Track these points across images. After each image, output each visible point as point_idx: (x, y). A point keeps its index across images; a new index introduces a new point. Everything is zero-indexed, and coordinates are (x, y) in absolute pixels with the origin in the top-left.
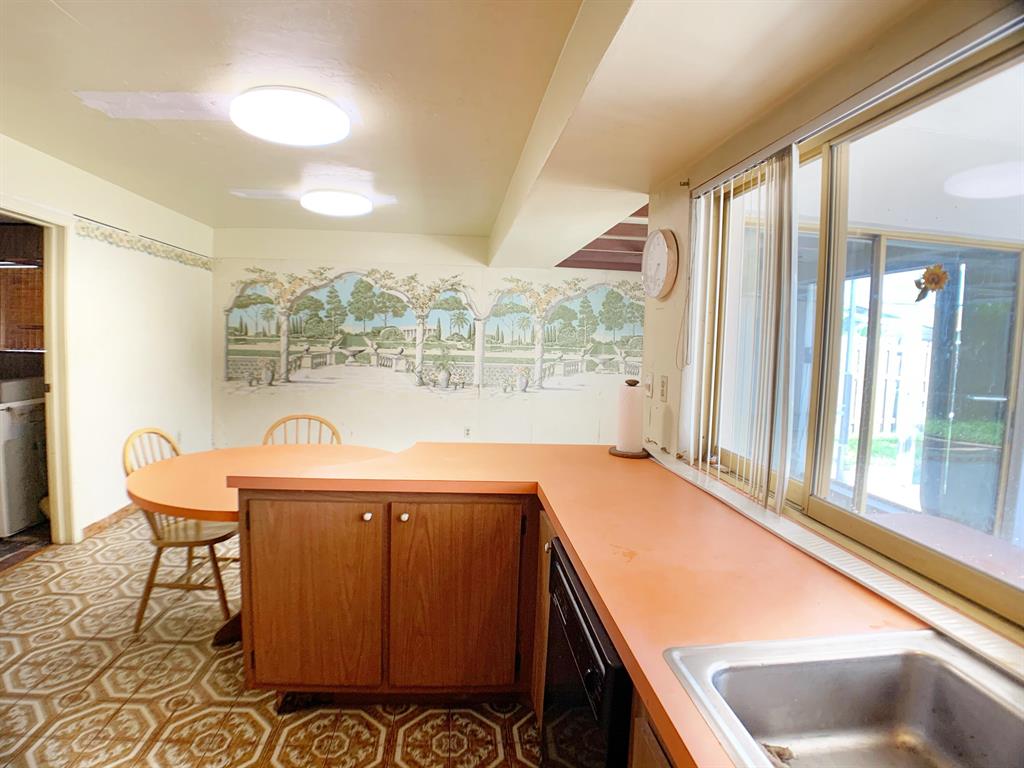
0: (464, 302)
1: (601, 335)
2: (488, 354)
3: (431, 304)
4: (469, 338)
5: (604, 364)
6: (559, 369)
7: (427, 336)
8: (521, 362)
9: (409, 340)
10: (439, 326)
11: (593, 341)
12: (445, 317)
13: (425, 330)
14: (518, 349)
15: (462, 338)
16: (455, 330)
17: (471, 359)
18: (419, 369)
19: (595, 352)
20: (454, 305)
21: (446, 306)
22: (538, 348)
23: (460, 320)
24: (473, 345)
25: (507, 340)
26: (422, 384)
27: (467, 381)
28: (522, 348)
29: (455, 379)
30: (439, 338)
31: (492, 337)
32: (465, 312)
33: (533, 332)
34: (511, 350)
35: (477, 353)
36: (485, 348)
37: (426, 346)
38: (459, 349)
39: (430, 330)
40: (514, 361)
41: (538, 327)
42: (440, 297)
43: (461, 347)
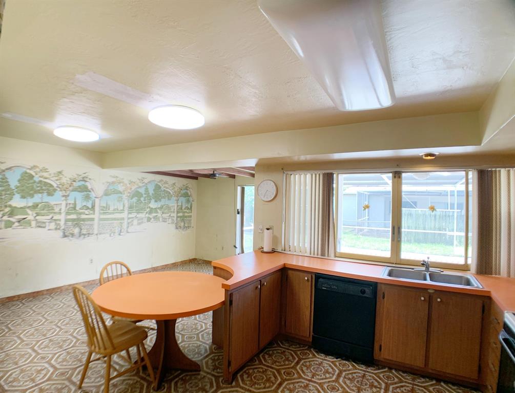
0: (89, 188)
1: (153, 205)
2: (102, 216)
3: (71, 188)
4: (92, 208)
5: (154, 218)
6: (135, 222)
7: (68, 207)
8: (118, 219)
9: (57, 210)
10: (75, 202)
11: (150, 207)
12: (79, 196)
13: (67, 204)
14: (117, 213)
15: (88, 208)
16: (84, 204)
17: (93, 219)
18: (63, 228)
19: (150, 213)
20: (84, 189)
21: (79, 190)
22: (126, 212)
23: (87, 198)
24: (94, 211)
25: (112, 209)
26: (65, 236)
27: (91, 232)
28: (119, 213)
29: (84, 232)
30: (74, 208)
31: (104, 207)
32: (90, 193)
33: (124, 204)
34: (113, 213)
35: (96, 216)
36: (100, 213)
37: (68, 213)
39: (70, 204)
40: (115, 219)
41: (126, 202)
42: (76, 184)
43: (87, 213)
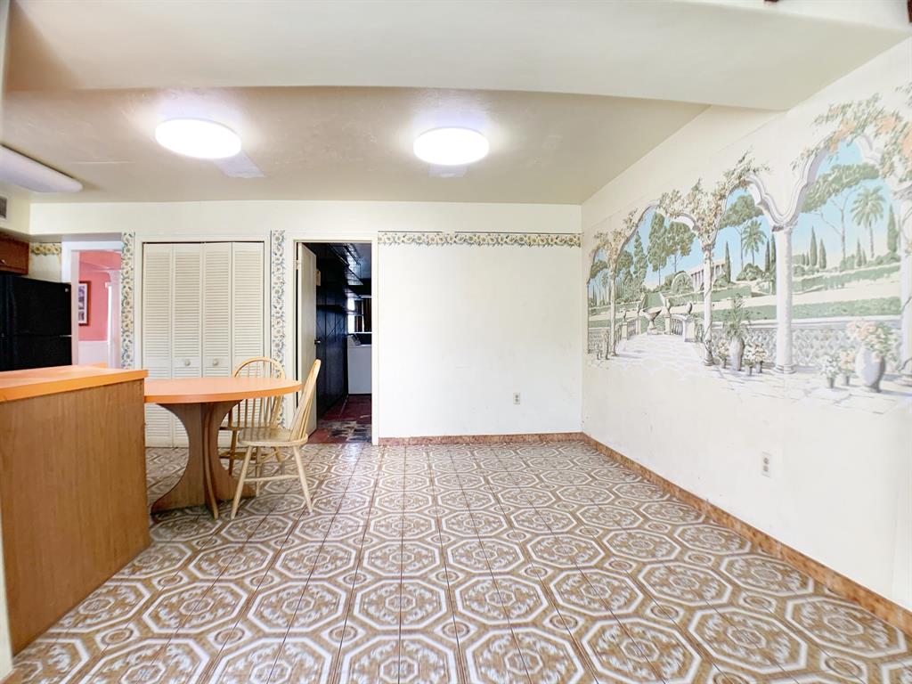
0: (757, 201)
2: (799, 299)
3: (717, 222)
4: (768, 269)
7: (715, 278)
8: (862, 309)
9: (697, 290)
10: (728, 258)
12: (731, 236)
13: (712, 269)
14: (858, 276)
15: (757, 271)
16: (748, 260)
17: (770, 312)
18: (707, 337)
20: (747, 211)
21: (734, 218)
23: (754, 236)
24: (774, 282)
25: (833, 260)
26: (712, 362)
27: (766, 358)
28: (866, 276)
29: (750, 354)
30: (727, 278)
31: (805, 260)
32: (759, 219)
34: (841, 282)
35: (779, 300)
36: (791, 286)
37: (716, 296)
38: (754, 295)
39: (717, 267)
40: (849, 308)
42: (727, 205)
43: (756, 290)
